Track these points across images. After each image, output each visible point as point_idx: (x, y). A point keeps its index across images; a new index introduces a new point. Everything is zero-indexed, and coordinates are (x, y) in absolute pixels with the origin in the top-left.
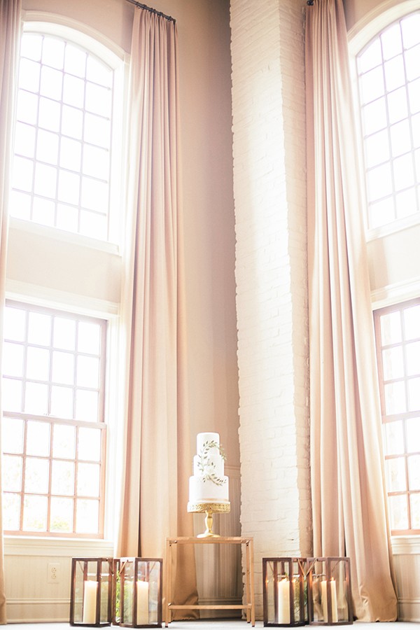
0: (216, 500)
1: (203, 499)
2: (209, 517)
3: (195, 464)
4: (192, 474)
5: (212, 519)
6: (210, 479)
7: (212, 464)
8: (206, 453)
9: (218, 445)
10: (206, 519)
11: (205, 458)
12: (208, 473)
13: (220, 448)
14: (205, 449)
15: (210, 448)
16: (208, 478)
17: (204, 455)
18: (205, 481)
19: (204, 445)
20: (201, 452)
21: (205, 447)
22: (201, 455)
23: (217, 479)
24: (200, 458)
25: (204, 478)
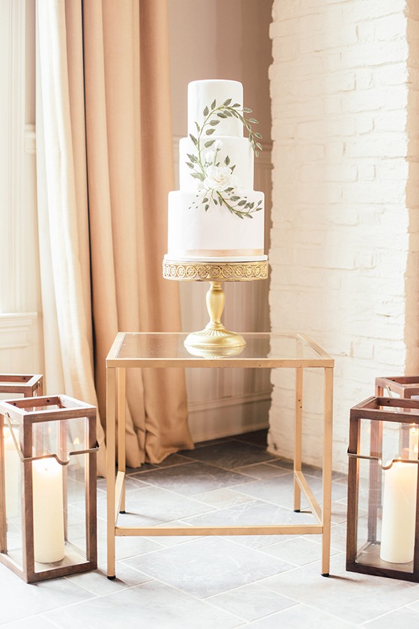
0: (234, 252)
1: (202, 251)
2: (216, 291)
3: (183, 159)
4: (175, 186)
5: (222, 296)
6: (222, 200)
7: (227, 161)
8: (210, 132)
9: (240, 110)
10: (209, 294)
11: (209, 144)
12: (216, 187)
13: (246, 118)
14: (209, 121)
15: (219, 119)
16: (216, 197)
17: (205, 138)
18: (207, 207)
19: (206, 112)
20: (198, 128)
21: (207, 117)
22: (196, 138)
23: (239, 200)
24: (196, 144)
25: (206, 200)
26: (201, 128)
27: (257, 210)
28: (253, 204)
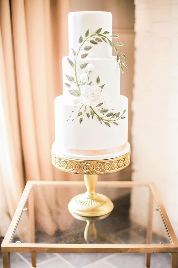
6: (93, 113)
7: (98, 80)
8: (85, 56)
9: (109, 36)
11: (83, 66)
12: (88, 103)
14: (83, 47)
15: (92, 45)
16: (89, 111)
17: (80, 61)
18: (81, 121)
19: (81, 40)
20: (75, 54)
21: (81, 44)
22: (73, 61)
23: (107, 113)
24: (72, 66)
25: (80, 114)
26: (77, 53)
27: (122, 118)
28: (119, 114)
